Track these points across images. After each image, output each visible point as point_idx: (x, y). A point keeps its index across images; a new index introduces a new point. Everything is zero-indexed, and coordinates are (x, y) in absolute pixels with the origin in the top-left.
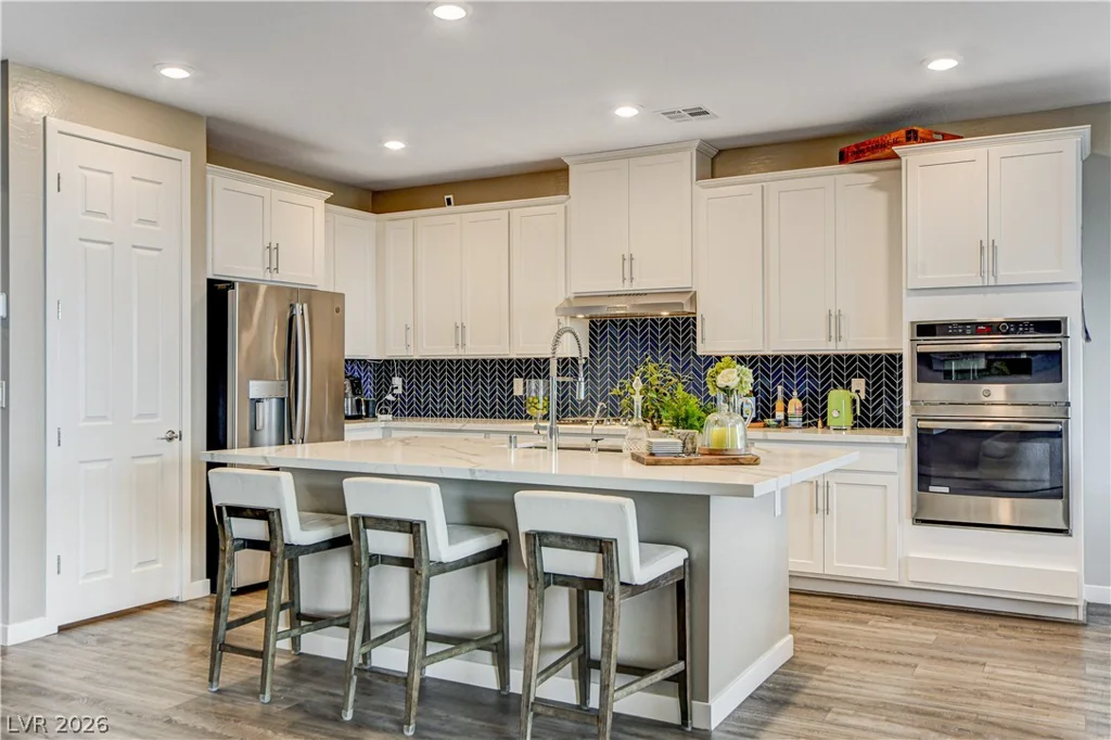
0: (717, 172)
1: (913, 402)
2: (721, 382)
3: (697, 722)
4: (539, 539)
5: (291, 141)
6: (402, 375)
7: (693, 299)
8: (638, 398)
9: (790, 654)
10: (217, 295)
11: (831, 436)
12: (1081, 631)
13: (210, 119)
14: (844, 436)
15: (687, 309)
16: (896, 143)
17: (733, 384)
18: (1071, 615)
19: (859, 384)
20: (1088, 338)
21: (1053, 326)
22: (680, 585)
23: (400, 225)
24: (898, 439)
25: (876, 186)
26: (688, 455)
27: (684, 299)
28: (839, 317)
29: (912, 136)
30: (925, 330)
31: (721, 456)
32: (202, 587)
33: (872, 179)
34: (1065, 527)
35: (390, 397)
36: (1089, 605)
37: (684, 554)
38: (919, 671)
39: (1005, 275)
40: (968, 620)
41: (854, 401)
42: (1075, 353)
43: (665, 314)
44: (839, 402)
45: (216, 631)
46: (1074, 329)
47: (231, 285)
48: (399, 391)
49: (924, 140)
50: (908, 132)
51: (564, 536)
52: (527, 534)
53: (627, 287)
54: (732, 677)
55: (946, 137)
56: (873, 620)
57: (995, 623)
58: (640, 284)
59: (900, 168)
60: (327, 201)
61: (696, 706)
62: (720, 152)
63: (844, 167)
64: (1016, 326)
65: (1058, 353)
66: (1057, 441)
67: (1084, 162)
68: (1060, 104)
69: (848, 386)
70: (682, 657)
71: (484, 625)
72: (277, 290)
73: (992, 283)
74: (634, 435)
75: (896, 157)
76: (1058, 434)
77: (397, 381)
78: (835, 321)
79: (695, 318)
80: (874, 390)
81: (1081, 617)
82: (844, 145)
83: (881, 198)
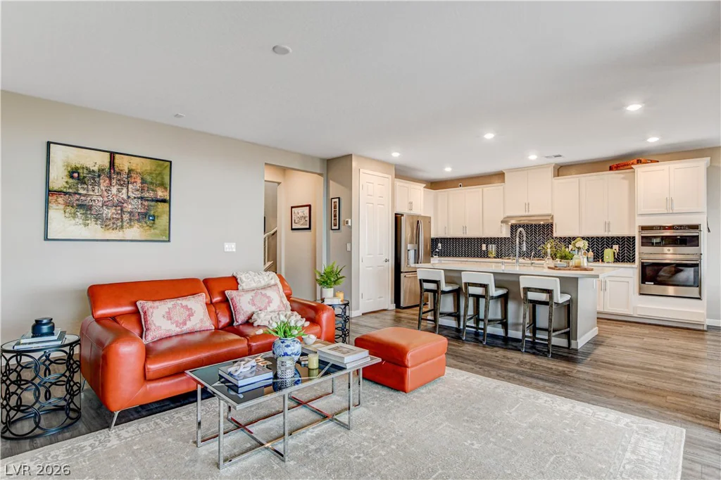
0: (560, 173)
1: (639, 253)
2: (577, 245)
3: (573, 346)
4: (527, 290)
5: (414, 169)
6: (441, 243)
7: (552, 218)
8: (549, 251)
9: (597, 334)
10: (398, 219)
11: (605, 264)
12: (705, 333)
13: (396, 165)
14: (610, 265)
15: (551, 221)
16: (633, 164)
17: (581, 246)
18: (701, 328)
19: (616, 247)
20: (709, 231)
21: (696, 227)
22: (569, 306)
23: (442, 193)
24: (633, 266)
25: (624, 178)
26: (567, 268)
27: (549, 218)
28: (609, 224)
29: (639, 162)
30: (643, 228)
31: (578, 267)
32: (393, 307)
33: (622, 176)
34: (699, 296)
35: (437, 250)
36: (708, 326)
37: (570, 296)
38: (645, 340)
39: (676, 209)
40: (660, 328)
41: (614, 253)
42: (704, 236)
43: (542, 223)
44: (609, 253)
45: (420, 314)
46: (704, 228)
47: (402, 215)
48: (440, 248)
49: (644, 163)
50: (638, 161)
51: (536, 289)
52: (524, 288)
53: (527, 214)
54: (585, 333)
55: (652, 161)
56: (624, 326)
57: (671, 329)
58: (531, 213)
59: (634, 172)
60: (424, 187)
61: (573, 342)
62: (561, 167)
63: (611, 172)
64: (680, 227)
65: (698, 236)
66: (697, 268)
67: (707, 169)
68: (699, 148)
69: (612, 248)
70: (569, 326)
71: (499, 317)
72: (412, 216)
73: (671, 212)
74: (549, 262)
75: (632, 168)
76: (696, 265)
77: (440, 245)
78: (607, 225)
79: (552, 225)
80: (622, 248)
81: (705, 328)
82: (611, 165)
83: (626, 183)
